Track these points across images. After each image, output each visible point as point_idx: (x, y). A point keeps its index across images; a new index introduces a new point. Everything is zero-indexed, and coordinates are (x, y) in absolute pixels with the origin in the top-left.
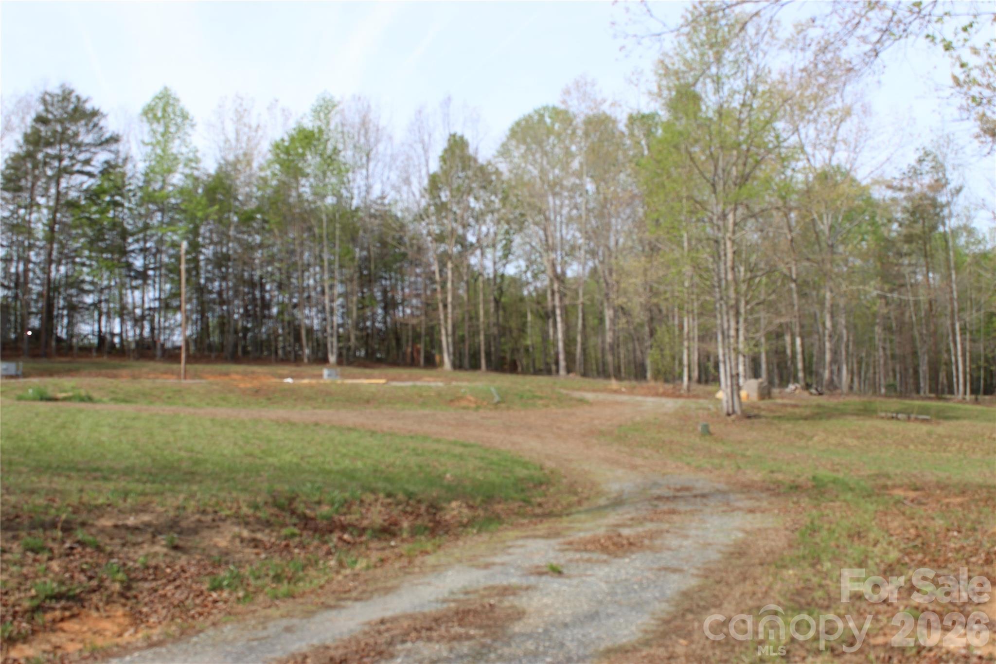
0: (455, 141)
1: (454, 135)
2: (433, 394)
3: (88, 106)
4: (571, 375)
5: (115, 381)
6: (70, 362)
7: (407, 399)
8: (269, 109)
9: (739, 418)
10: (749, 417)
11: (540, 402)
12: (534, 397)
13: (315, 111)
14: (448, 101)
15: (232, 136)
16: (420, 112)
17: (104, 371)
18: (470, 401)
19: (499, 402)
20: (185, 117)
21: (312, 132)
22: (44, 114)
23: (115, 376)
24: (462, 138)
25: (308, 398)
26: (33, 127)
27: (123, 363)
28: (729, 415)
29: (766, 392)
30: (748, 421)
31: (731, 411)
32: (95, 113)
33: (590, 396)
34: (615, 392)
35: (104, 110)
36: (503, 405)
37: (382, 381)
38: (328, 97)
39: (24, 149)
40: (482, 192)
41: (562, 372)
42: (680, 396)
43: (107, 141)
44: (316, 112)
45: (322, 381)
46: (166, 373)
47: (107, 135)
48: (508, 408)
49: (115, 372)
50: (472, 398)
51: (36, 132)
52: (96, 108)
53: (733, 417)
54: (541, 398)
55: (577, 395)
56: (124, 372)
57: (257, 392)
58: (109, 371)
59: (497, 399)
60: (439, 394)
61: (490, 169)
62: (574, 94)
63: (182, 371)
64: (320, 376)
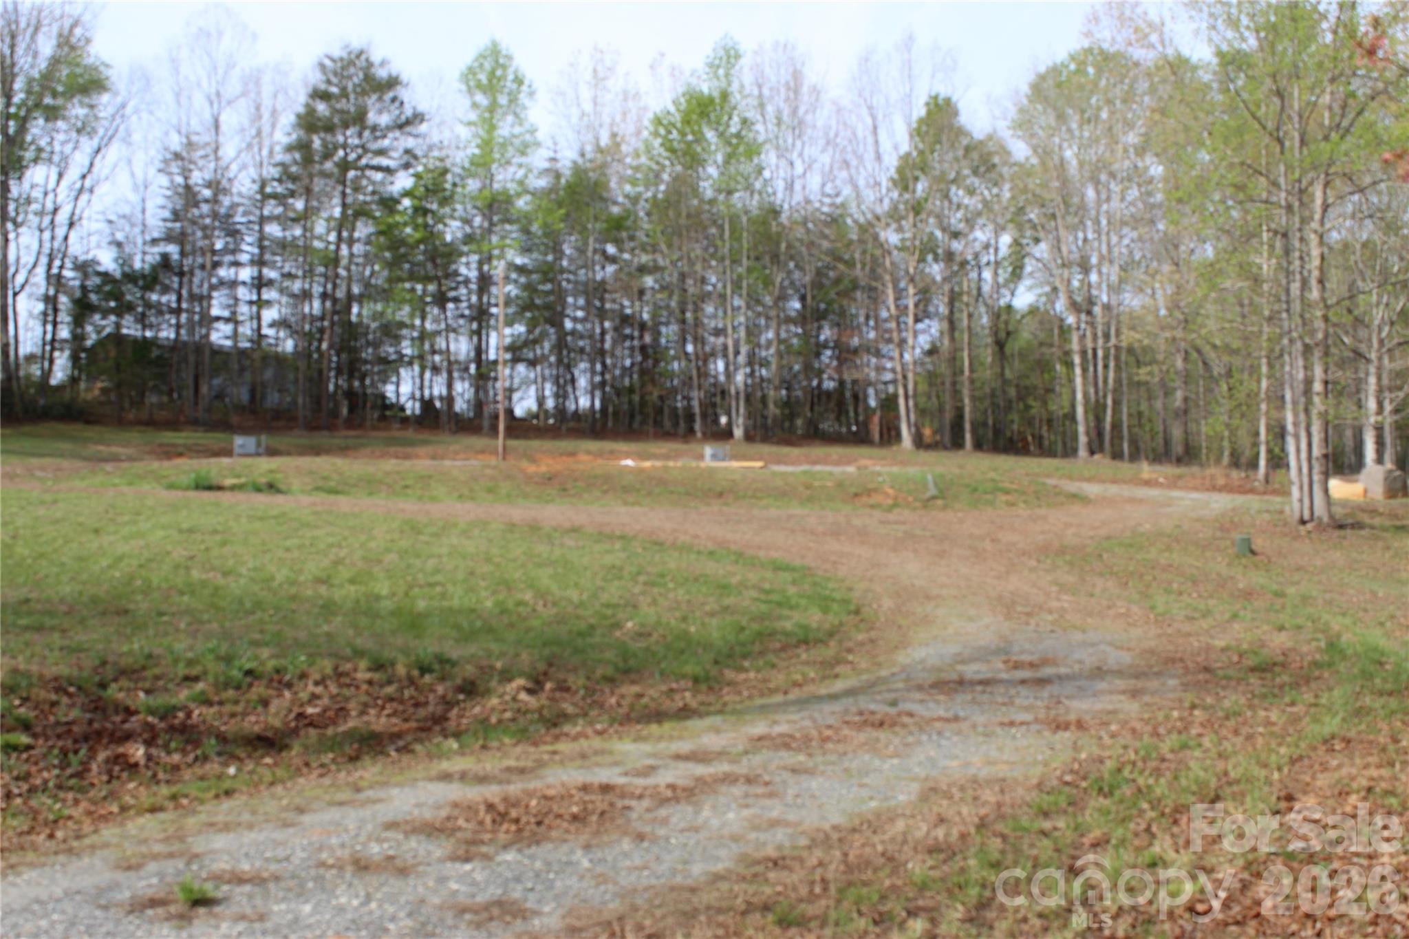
0: (937, 105)
1: (936, 98)
2: (829, 484)
3: (382, 73)
4: (1097, 457)
5: (407, 464)
6: (357, 437)
7: (784, 493)
8: (652, 67)
9: (1321, 527)
10: (1341, 527)
11: (1004, 498)
12: (997, 490)
13: (711, 65)
14: (909, 42)
15: (588, 107)
16: (867, 60)
17: (392, 450)
18: (887, 495)
19: (934, 498)
20: (519, 81)
21: (711, 100)
22: (323, 87)
23: (407, 457)
24: (948, 101)
25: (626, 490)
26: (307, 105)
27: (433, 438)
28: (1303, 522)
29: (1399, 485)
30: (1337, 533)
31: (1306, 516)
32: (393, 82)
33: (1092, 489)
34: (1148, 483)
35: (404, 78)
36: (940, 502)
37: (759, 464)
38: (730, 44)
39: (294, 136)
40: (976, 181)
41: (1083, 452)
42: (1252, 491)
43: (408, 122)
44: (713, 66)
45: (702, 465)
46: (482, 452)
47: (408, 112)
48: (945, 507)
49: (409, 450)
50: (891, 491)
51: (311, 111)
52: (394, 74)
53: (1309, 526)
54: (1007, 492)
55: (1072, 487)
56: (422, 450)
57: (549, 479)
58: (400, 450)
59: (933, 491)
60: (840, 485)
61: (991, 146)
62: (1105, 21)
63: (500, 449)
64: (701, 457)
